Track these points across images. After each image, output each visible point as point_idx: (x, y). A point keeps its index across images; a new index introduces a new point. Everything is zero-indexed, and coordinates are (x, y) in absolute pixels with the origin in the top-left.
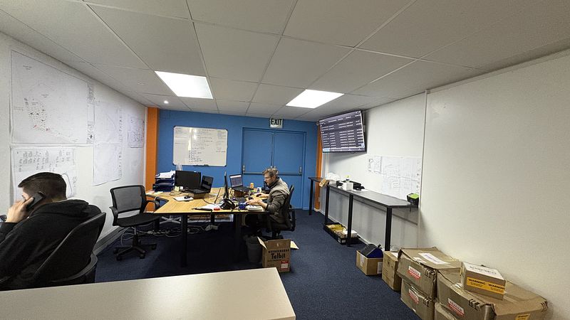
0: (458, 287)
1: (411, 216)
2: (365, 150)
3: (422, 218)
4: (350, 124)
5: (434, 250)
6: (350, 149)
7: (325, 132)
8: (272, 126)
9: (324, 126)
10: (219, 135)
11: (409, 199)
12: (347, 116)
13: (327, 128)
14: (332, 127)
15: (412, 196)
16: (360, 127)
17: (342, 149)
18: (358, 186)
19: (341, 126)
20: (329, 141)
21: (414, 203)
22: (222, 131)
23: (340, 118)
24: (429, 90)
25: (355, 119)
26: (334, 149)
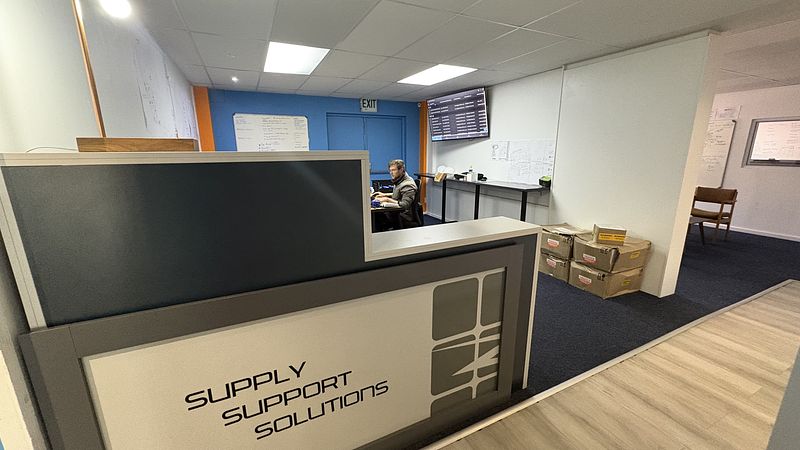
0: (592, 244)
1: (542, 199)
2: (488, 136)
3: (553, 201)
4: (469, 105)
5: (565, 225)
6: (469, 134)
7: (436, 116)
8: (363, 110)
9: (433, 107)
10: (297, 124)
11: (541, 182)
12: (467, 95)
13: (437, 111)
14: (445, 109)
15: (544, 179)
16: (482, 108)
17: (458, 136)
18: (481, 177)
19: (458, 107)
20: (441, 127)
21: (546, 185)
22: (300, 118)
23: (457, 97)
24: (566, 66)
25: (476, 98)
26: (448, 136)
